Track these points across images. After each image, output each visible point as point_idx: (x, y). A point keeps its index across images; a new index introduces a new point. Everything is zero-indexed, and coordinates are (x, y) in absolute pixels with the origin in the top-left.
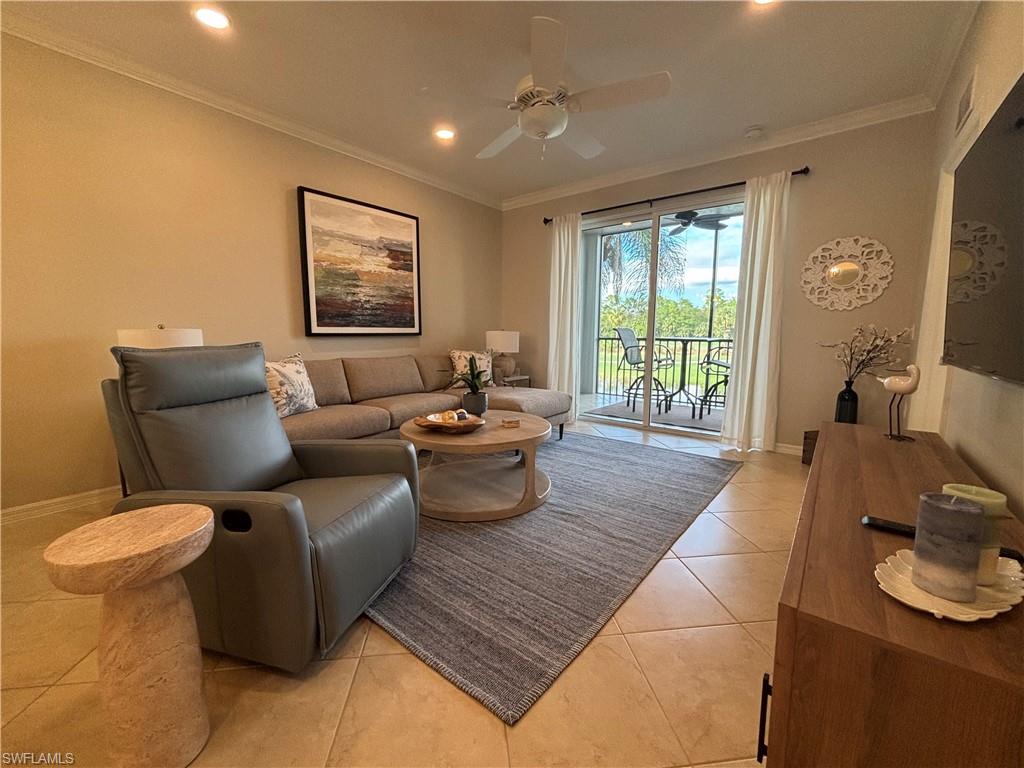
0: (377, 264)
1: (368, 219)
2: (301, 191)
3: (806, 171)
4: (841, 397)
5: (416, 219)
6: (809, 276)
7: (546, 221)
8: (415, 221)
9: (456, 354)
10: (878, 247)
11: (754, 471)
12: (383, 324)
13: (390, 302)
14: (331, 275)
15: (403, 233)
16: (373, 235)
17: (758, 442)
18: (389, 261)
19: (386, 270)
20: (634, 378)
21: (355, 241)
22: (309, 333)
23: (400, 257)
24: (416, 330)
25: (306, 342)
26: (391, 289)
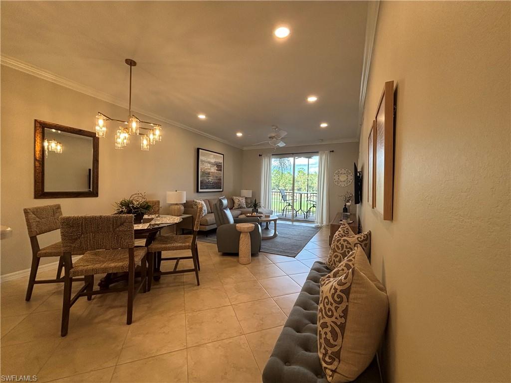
0: (213, 170)
1: (212, 156)
2: (198, 149)
3: (333, 151)
4: (344, 209)
5: (223, 155)
6: (335, 178)
7: (260, 155)
8: (222, 156)
9: (235, 198)
10: (350, 172)
11: (324, 229)
12: (214, 188)
13: (216, 181)
14: (204, 173)
15: (220, 160)
16: (213, 161)
17: (325, 223)
18: (216, 168)
19: (216, 171)
20: (285, 205)
21: (209, 163)
22: (198, 191)
23: (219, 167)
24: (222, 190)
25: (196, 194)
26: (217, 177)
